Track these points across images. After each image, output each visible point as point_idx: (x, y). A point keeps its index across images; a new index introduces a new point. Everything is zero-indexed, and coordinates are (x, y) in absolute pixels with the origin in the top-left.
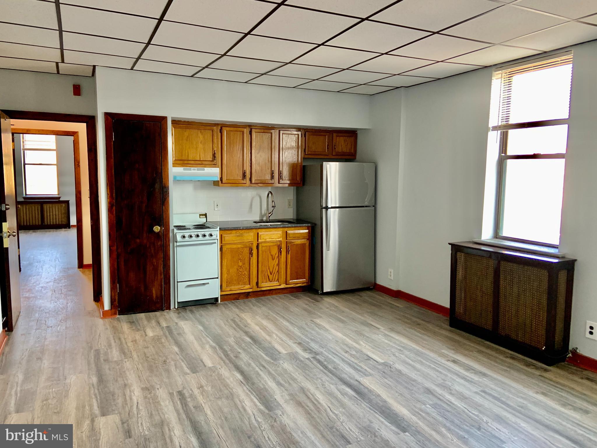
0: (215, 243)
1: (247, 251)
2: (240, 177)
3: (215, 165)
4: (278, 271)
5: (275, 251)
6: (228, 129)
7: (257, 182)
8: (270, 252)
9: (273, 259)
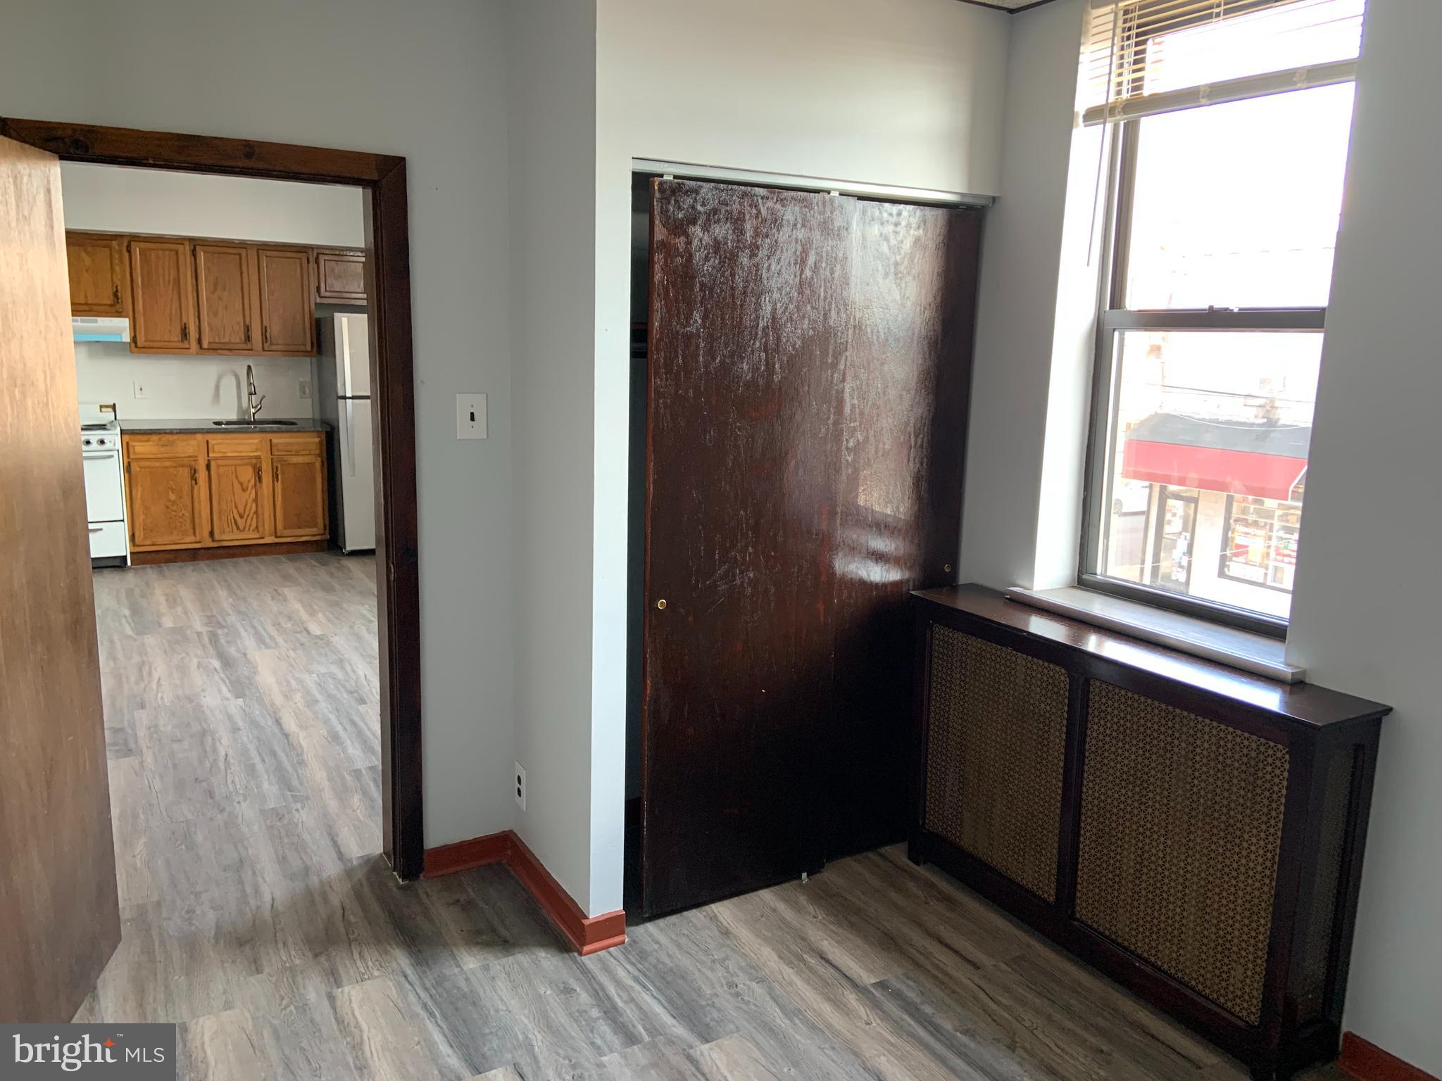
0: (112, 456)
1: (185, 473)
2: (176, 336)
3: (119, 314)
4: (256, 513)
5: (247, 475)
6: (144, 245)
7: (214, 346)
8: (237, 477)
9: (244, 490)
